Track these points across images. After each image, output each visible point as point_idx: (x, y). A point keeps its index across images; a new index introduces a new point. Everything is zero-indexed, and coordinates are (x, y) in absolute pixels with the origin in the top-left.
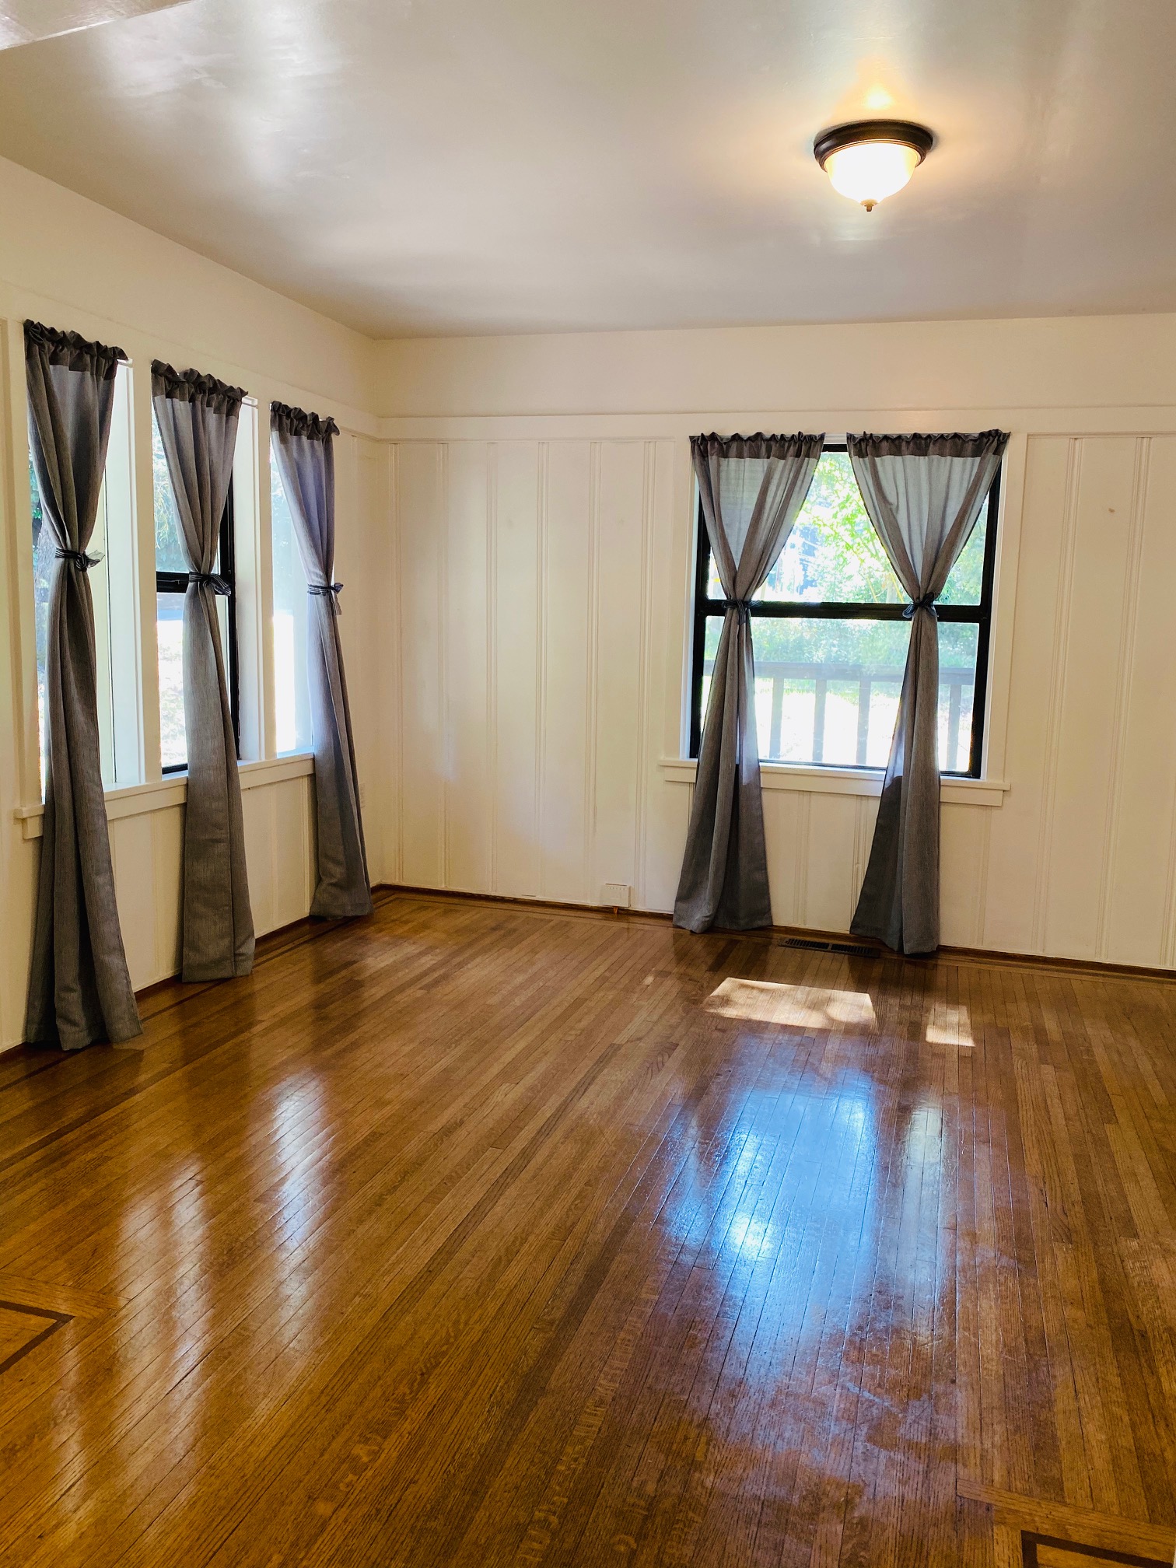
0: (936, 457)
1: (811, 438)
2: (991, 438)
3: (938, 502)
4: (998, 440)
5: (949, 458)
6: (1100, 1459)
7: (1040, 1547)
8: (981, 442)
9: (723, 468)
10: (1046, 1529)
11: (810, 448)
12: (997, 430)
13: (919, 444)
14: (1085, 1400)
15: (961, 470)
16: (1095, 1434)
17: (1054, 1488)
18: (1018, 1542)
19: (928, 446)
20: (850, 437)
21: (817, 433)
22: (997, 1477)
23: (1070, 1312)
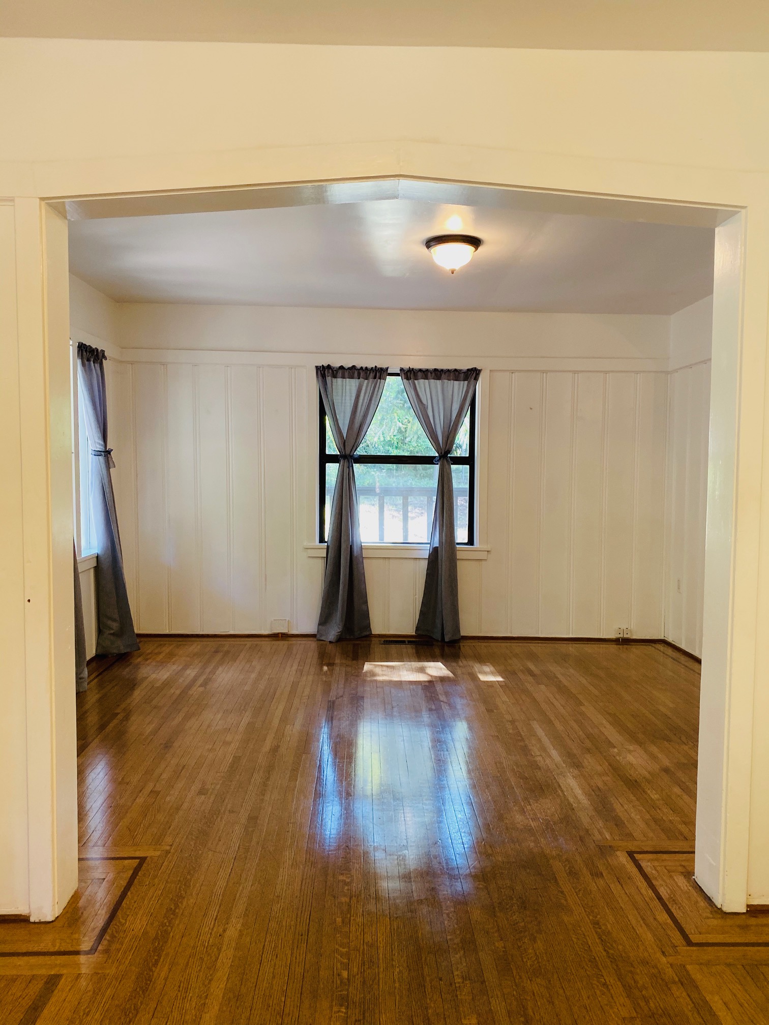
0: (446, 381)
1: (382, 369)
2: (473, 372)
3: (448, 404)
4: (476, 373)
5: (452, 381)
6: (642, 825)
7: (635, 855)
8: (468, 374)
9: (334, 384)
10: (634, 849)
11: (381, 374)
12: (475, 368)
13: (438, 374)
14: (626, 807)
15: (458, 388)
16: (636, 817)
17: (630, 836)
18: (627, 855)
19: (441, 375)
20: (402, 370)
21: (384, 366)
22: (608, 837)
23: (605, 778)
